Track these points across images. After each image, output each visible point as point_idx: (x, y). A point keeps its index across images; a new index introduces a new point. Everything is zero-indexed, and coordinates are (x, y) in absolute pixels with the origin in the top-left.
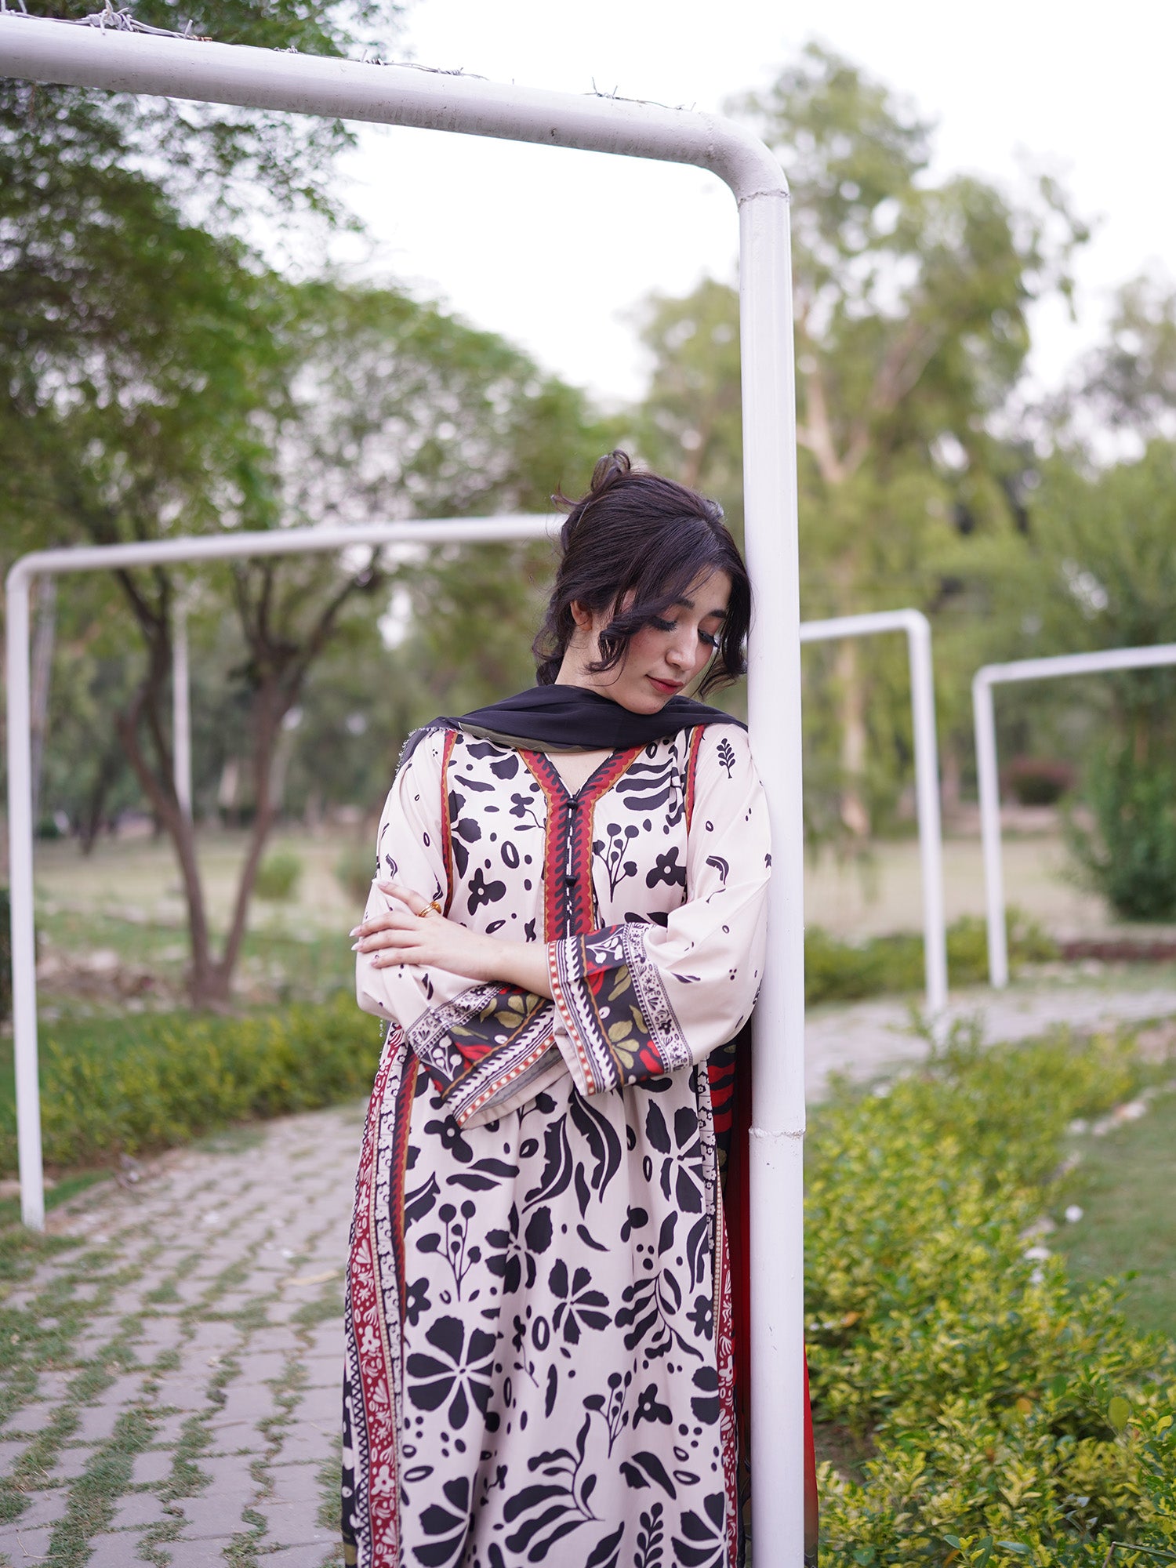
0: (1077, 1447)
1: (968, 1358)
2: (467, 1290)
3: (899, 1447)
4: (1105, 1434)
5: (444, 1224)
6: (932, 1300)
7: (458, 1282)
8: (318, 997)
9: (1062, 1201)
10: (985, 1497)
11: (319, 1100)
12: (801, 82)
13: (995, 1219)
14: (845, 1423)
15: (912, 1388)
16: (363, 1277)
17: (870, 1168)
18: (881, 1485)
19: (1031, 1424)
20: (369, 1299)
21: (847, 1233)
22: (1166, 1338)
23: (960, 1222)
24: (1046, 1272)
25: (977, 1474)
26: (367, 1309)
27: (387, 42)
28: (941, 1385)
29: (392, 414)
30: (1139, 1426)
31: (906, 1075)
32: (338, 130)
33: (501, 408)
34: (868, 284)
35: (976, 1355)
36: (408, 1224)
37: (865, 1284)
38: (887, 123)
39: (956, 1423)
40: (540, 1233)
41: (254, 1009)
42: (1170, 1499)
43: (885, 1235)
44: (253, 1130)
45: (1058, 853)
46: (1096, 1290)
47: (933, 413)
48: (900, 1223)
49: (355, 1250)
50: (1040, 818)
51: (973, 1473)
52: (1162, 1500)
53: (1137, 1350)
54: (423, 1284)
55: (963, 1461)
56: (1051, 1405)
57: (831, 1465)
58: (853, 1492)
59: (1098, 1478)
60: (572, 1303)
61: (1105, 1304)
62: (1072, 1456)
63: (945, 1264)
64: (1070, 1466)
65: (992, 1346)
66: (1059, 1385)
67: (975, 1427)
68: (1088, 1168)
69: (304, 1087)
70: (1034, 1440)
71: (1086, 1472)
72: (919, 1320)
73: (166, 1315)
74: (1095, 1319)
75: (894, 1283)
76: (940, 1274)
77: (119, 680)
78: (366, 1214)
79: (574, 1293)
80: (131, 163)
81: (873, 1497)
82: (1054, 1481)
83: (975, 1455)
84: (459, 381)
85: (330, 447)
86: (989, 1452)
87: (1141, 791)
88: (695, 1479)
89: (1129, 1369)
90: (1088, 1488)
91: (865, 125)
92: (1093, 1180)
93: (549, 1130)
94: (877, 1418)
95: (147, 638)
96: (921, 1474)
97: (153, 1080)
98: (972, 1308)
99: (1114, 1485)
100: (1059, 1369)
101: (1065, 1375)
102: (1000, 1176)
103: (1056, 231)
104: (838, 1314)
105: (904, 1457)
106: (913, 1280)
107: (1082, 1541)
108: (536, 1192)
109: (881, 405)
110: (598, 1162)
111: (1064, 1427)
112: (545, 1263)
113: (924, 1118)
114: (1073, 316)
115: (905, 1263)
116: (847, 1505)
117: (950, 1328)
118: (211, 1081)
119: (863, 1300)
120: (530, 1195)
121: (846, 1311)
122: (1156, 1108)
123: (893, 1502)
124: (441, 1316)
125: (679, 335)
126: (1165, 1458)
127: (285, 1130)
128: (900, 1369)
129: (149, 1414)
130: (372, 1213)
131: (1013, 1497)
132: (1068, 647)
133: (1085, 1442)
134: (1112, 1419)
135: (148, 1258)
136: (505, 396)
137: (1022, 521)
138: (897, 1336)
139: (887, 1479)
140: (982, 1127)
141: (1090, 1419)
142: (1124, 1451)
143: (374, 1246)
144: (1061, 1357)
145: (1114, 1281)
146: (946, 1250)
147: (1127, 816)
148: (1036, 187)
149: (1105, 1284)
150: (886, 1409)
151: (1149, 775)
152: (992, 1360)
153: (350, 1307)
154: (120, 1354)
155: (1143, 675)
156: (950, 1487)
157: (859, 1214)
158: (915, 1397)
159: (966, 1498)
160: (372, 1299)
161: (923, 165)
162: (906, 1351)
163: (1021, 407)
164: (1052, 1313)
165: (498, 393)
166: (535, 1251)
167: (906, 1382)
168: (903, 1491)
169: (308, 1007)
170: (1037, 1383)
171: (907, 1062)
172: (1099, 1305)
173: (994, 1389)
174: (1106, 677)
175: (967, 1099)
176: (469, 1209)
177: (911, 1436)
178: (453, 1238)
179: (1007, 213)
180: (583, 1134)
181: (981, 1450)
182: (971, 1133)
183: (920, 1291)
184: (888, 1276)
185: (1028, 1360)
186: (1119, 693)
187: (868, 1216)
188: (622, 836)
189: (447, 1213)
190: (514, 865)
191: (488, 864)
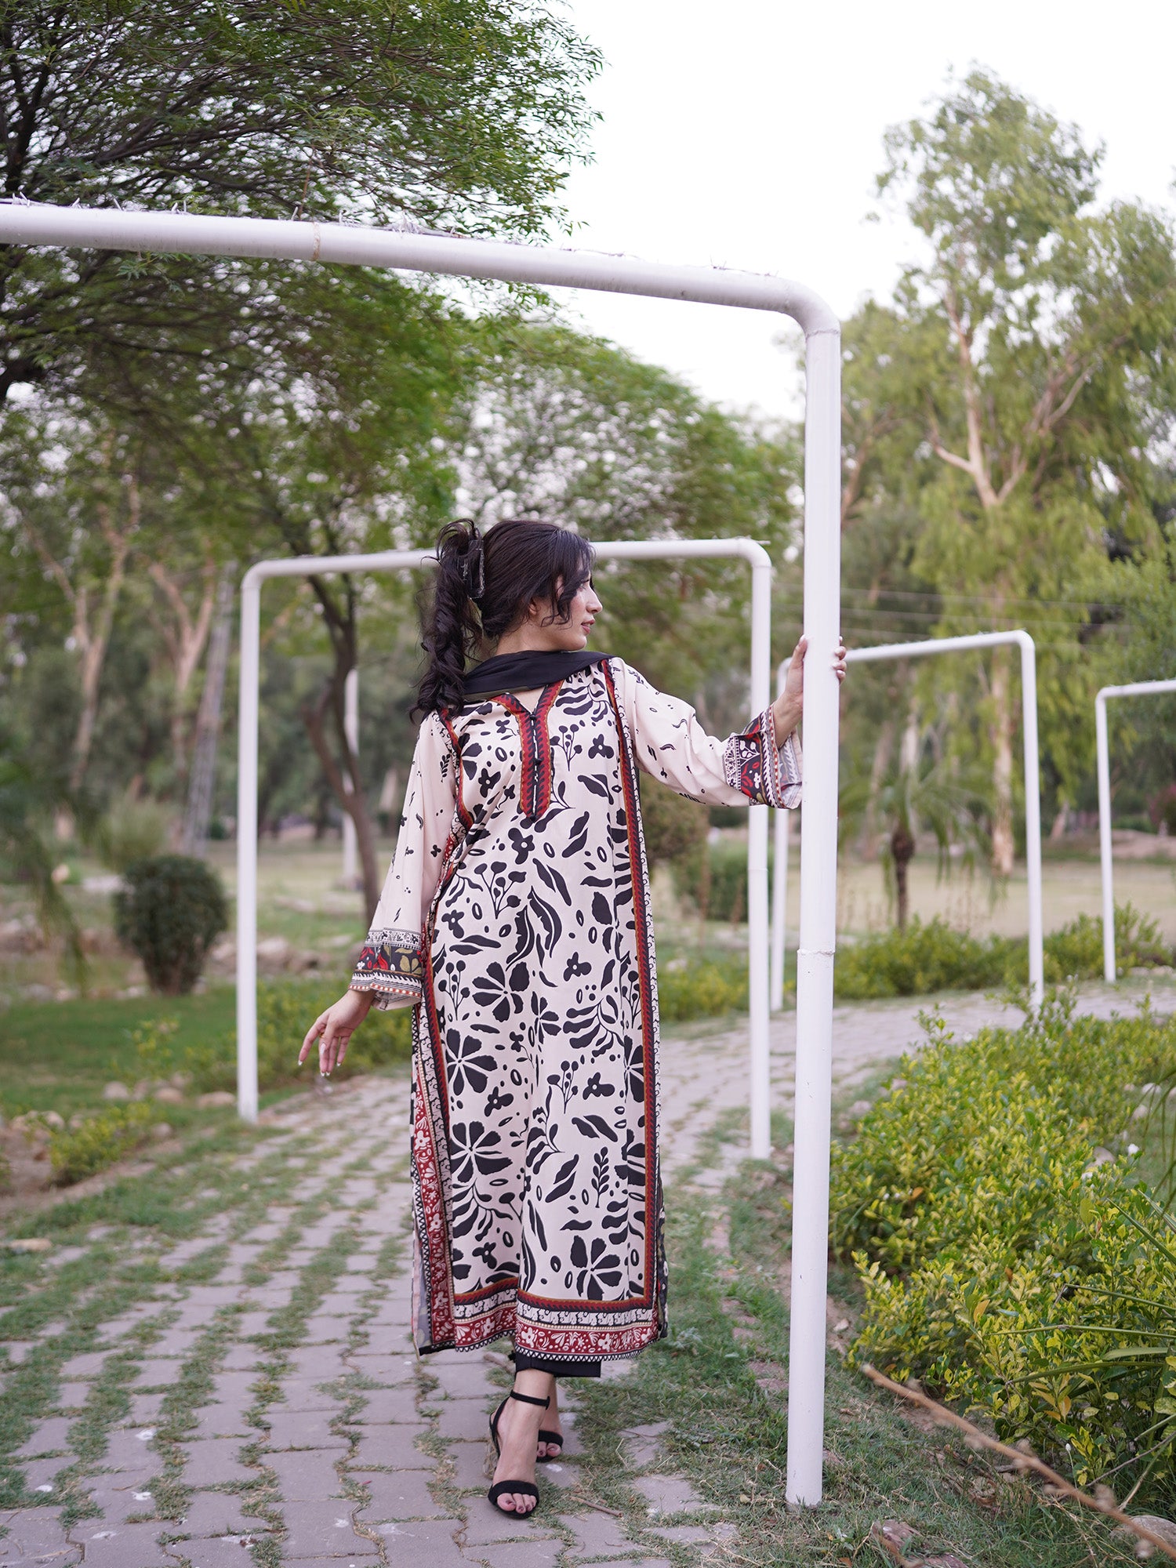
5: (448, 975)
7: (456, 1009)
73: (364, 1178)
93: (518, 917)
108: (514, 955)
110: (548, 933)
120: (510, 958)
124: (449, 1029)
129: (356, 1234)
135: (346, 1143)
154: (331, 1199)
176: (461, 966)
178: (453, 983)
180: (538, 916)
188: (569, 732)
189: (450, 968)
190: (504, 759)
191: (489, 764)
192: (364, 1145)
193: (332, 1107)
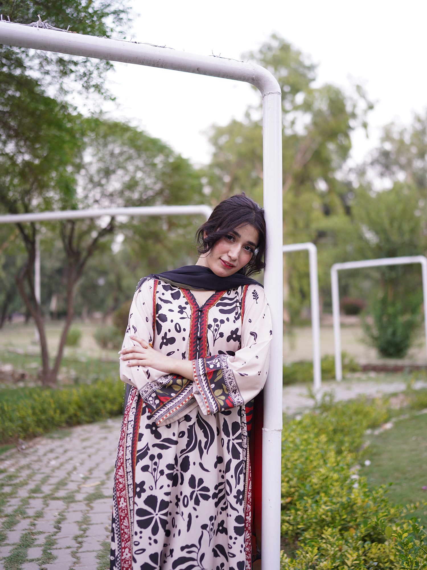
0: (371, 546)
1: (332, 514)
2: (159, 485)
3: (308, 545)
4: (381, 541)
5: (151, 462)
6: (318, 493)
7: (156, 483)
8: (89, 382)
9: (364, 458)
10: (339, 563)
11: (91, 420)
12: (270, 48)
13: (341, 464)
14: (287, 537)
15: (312, 525)
16: (120, 480)
17: (296, 445)
18: (301, 559)
19: (355, 537)
20: (123, 488)
21: (287, 469)
22: (403, 507)
23: (329, 465)
24: (360, 483)
25: (336, 555)
26: (122, 492)
28: (322, 523)
29: (119, 167)
30: (396, 536)
31: (307, 412)
32: (108, 64)
33: (160, 166)
34: (293, 123)
35: (335, 513)
36: (138, 461)
37: (294, 487)
38: (301, 64)
39: (329, 537)
40: (185, 465)
41: (65, 386)
42: (407, 562)
43: (301, 470)
44: (66, 431)
45: (360, 332)
46: (378, 490)
47: (316, 171)
48: (307, 465)
49: (118, 470)
50: (352, 320)
51: (334, 556)
52: (405, 563)
53: (392, 511)
54: (143, 483)
55: (331, 550)
56: (363, 530)
57: (284, 552)
58: (292, 562)
59: (379, 557)
60: (197, 491)
61: (381, 494)
62: (370, 549)
63: (323, 480)
64: (369, 552)
65: (341, 509)
66: (365, 523)
67: (335, 538)
68: (372, 446)
69: (85, 415)
70: (357, 543)
71: (374, 554)
72: (314, 500)
73: (38, 498)
74: (378, 500)
75: (305, 487)
76: (321, 484)
77: (14, 264)
78: (122, 457)
79: (198, 487)
80: (28, 73)
81: (298, 563)
82: (363, 558)
83: (335, 548)
84: (144, 156)
85: (96, 179)
86: (340, 547)
87: (391, 310)
88: (234, 556)
89: (389, 518)
90: (375, 560)
91: (293, 65)
92: (375, 450)
93: (189, 428)
94: (299, 535)
95: (27, 248)
96: (316, 555)
97: (30, 412)
98: (334, 496)
99: (384, 559)
100: (364, 517)
101: (367, 520)
102: (343, 448)
103: (362, 105)
104: (284, 498)
105: (310, 549)
106: (312, 486)
108: (184, 450)
109: (297, 168)
110: (206, 440)
111: (366, 538)
112: (187, 476)
113: (315, 428)
114: (367, 136)
115: (309, 479)
116: (289, 566)
117: (325, 503)
118: (51, 412)
119: (294, 493)
120: (182, 451)
121: (287, 497)
122: (397, 425)
123: (306, 565)
124: (149, 495)
125: (223, 140)
126: (405, 548)
127: (79, 430)
128: (307, 518)
130: (124, 457)
131: (349, 563)
132: (365, 258)
133: (374, 544)
134: (386, 535)
135: (30, 477)
136: (161, 162)
137: (348, 211)
138: (306, 506)
139: (304, 557)
140: (335, 431)
141: (376, 536)
142: (388, 547)
143: (125, 469)
144: (365, 513)
145: (384, 486)
146: (323, 475)
147: (385, 319)
148: (355, 89)
149: (381, 487)
150: (302, 532)
151: (393, 304)
152: (341, 514)
153: (115, 491)
154: (21, 512)
155: (392, 268)
156: (327, 560)
157: (292, 462)
158: (313, 528)
159: (332, 563)
160: (124, 488)
161: (314, 80)
162: (310, 511)
163: (348, 169)
164: (363, 497)
165: (159, 160)
166: (183, 472)
167: (310, 522)
168: (310, 561)
169: (87, 386)
170: (357, 523)
171: (306, 408)
172: (379, 495)
173: (341, 525)
174: (378, 268)
175: (330, 421)
176: (160, 456)
177: (313, 542)
178: (154, 467)
179: (344, 98)
180: (201, 430)
181: (338, 546)
182: (331, 433)
183: (314, 490)
184: (303, 484)
185: (353, 515)
186: (383, 274)
187: (295, 463)
188: (218, 323)
189: (152, 457)
190: (179, 331)
191: (169, 331)
192: (39, 477)
193: (25, 455)
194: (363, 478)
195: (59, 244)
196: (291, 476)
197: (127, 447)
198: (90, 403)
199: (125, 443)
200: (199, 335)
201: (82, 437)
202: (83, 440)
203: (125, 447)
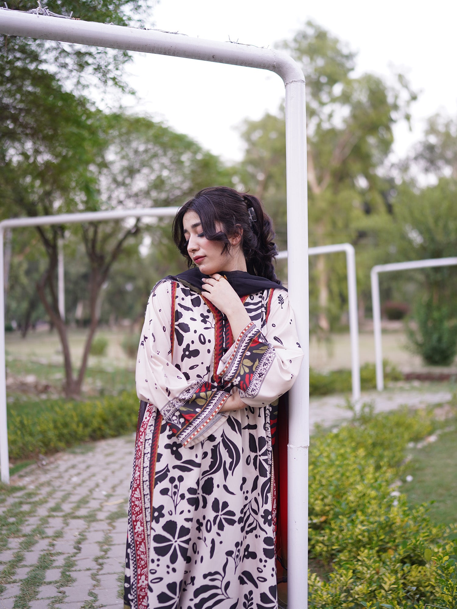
0: (411, 568)
1: (369, 534)
2: (179, 510)
3: (343, 568)
4: (422, 563)
5: (171, 484)
6: (355, 512)
7: (176, 507)
8: (115, 393)
9: (405, 473)
10: (375, 587)
11: (116, 433)
12: (305, 36)
13: (379, 481)
14: (321, 559)
15: (347, 545)
16: (137, 503)
17: (331, 460)
18: (335, 583)
19: (394, 559)
20: (139, 511)
21: (322, 486)
22: (445, 527)
23: (366, 482)
24: (399, 500)
25: (372, 578)
26: (138, 515)
27: (145, 20)
28: (359, 544)
29: (144, 166)
30: (436, 560)
31: (344, 424)
32: (125, 55)
33: (187, 164)
34: (330, 116)
35: (372, 533)
36: (156, 484)
37: (329, 505)
38: (338, 53)
39: (365, 559)
40: (208, 487)
41: (90, 398)
42: (448, 588)
43: (337, 486)
44: (90, 445)
45: (403, 339)
46: (419, 508)
47: (355, 167)
48: (343, 482)
49: (134, 492)
50: (396, 325)
51: (371, 578)
52: (445, 588)
53: (434, 531)
54: (162, 507)
55: (367, 573)
56: (401, 552)
57: (316, 575)
58: (325, 585)
59: (419, 580)
60: (221, 515)
61: (422, 513)
62: (409, 572)
63: (360, 498)
64: (408, 575)
65: (378, 529)
66: (404, 544)
67: (372, 560)
68: (415, 461)
69: (110, 429)
70: (395, 565)
71: (414, 577)
72: (350, 519)
73: (57, 516)
74: (418, 519)
75: (341, 505)
76: (358, 502)
77: (37, 269)
78: (139, 478)
79: (222, 511)
80: (43, 67)
81: (332, 587)
82: (402, 581)
83: (372, 571)
84: (170, 153)
85: (120, 178)
86: (377, 570)
87: (436, 315)
88: (265, 580)
89: (431, 538)
90: (415, 584)
91: (330, 53)
92: (417, 465)
93: (213, 448)
94: (333, 557)
95: (48, 253)
96: (351, 578)
97: (51, 425)
98: (371, 515)
99: (425, 583)
100: (404, 538)
101: (407, 540)
102: (382, 464)
103: (404, 95)
104: (319, 517)
105: (345, 572)
106: (348, 504)
107: (413, 604)
108: (207, 471)
109: (335, 164)
110: (231, 460)
111: (406, 560)
112: (210, 499)
113: (352, 441)
114: (410, 129)
115: (344, 497)
116: (322, 590)
117: (362, 522)
118: (74, 426)
119: (328, 512)
120: (205, 473)
121: (322, 516)
122: (441, 438)
123: (340, 589)
124: (168, 520)
125: (256, 135)
126: (446, 572)
127: (103, 445)
128: (342, 538)
129: (51, 555)
130: (141, 478)
131: (386, 587)
132: (408, 259)
133: (414, 566)
134: (426, 557)
135: (50, 494)
136: (188, 159)
137: (390, 209)
138: (342, 525)
139: (338, 580)
140: (374, 445)
141: (416, 557)
142: (429, 570)
143: (142, 491)
144: (405, 533)
145: (426, 504)
146: (360, 492)
147: (430, 324)
148: (396, 78)
149: (422, 505)
150: (337, 554)
151: (439, 308)
152: (378, 535)
153: (131, 514)
154: (39, 531)
155: (437, 269)
156: (362, 583)
157: (327, 478)
158: (349, 549)
159: (368, 588)
160: (141, 511)
161: (352, 69)
162: (345, 531)
163: (389, 165)
164: (402, 516)
165: (186, 158)
166: (206, 495)
167: (345, 543)
168: (344, 585)
169: (112, 397)
170: (396, 544)
171: (344, 420)
172: (420, 513)
173: (379, 546)
174: (422, 270)
175: (368, 434)
176: (181, 479)
177: (347, 564)
178: (174, 490)
179: (385, 89)
180: (226, 449)
181: (374, 569)
182: (370, 447)
183: (350, 508)
184: (338, 502)
185: (392, 535)
186: (428, 276)
187: (330, 479)
189: (172, 480)
190: (203, 343)
191: (193, 342)
192: (59, 495)
193: (46, 472)
194: (403, 495)
195: (82, 248)
196: (325, 492)
197: (144, 468)
198: (115, 416)
199: (142, 463)
200: (224, 346)
201: (106, 452)
202: (107, 455)
203: (142, 467)
